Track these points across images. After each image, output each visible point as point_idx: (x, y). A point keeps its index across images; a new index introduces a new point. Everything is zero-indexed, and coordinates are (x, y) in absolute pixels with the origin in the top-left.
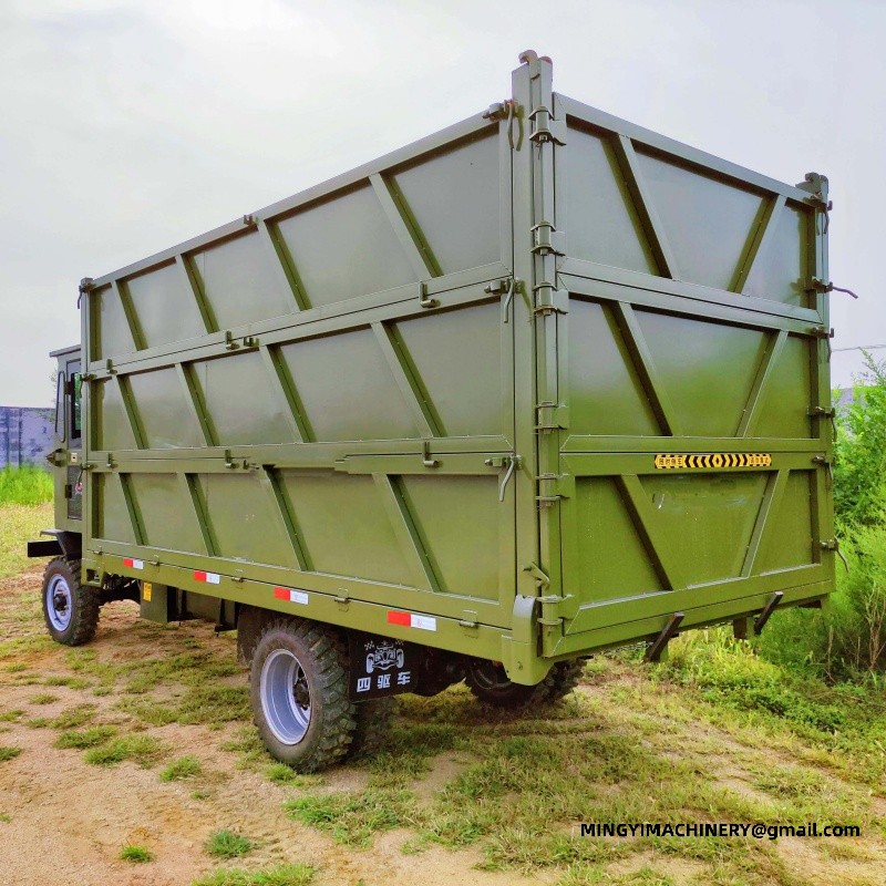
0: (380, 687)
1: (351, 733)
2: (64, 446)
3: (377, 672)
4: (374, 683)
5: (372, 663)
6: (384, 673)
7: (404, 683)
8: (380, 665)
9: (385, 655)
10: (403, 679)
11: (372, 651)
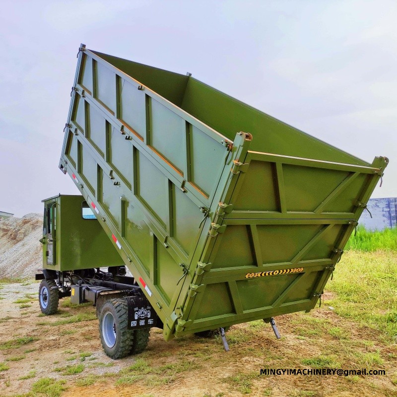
0: (141, 325)
1: (132, 340)
2: (46, 236)
3: (139, 319)
4: (138, 323)
5: (137, 315)
6: (142, 319)
7: (151, 323)
8: (140, 316)
9: (143, 313)
10: (150, 322)
11: (137, 311)
